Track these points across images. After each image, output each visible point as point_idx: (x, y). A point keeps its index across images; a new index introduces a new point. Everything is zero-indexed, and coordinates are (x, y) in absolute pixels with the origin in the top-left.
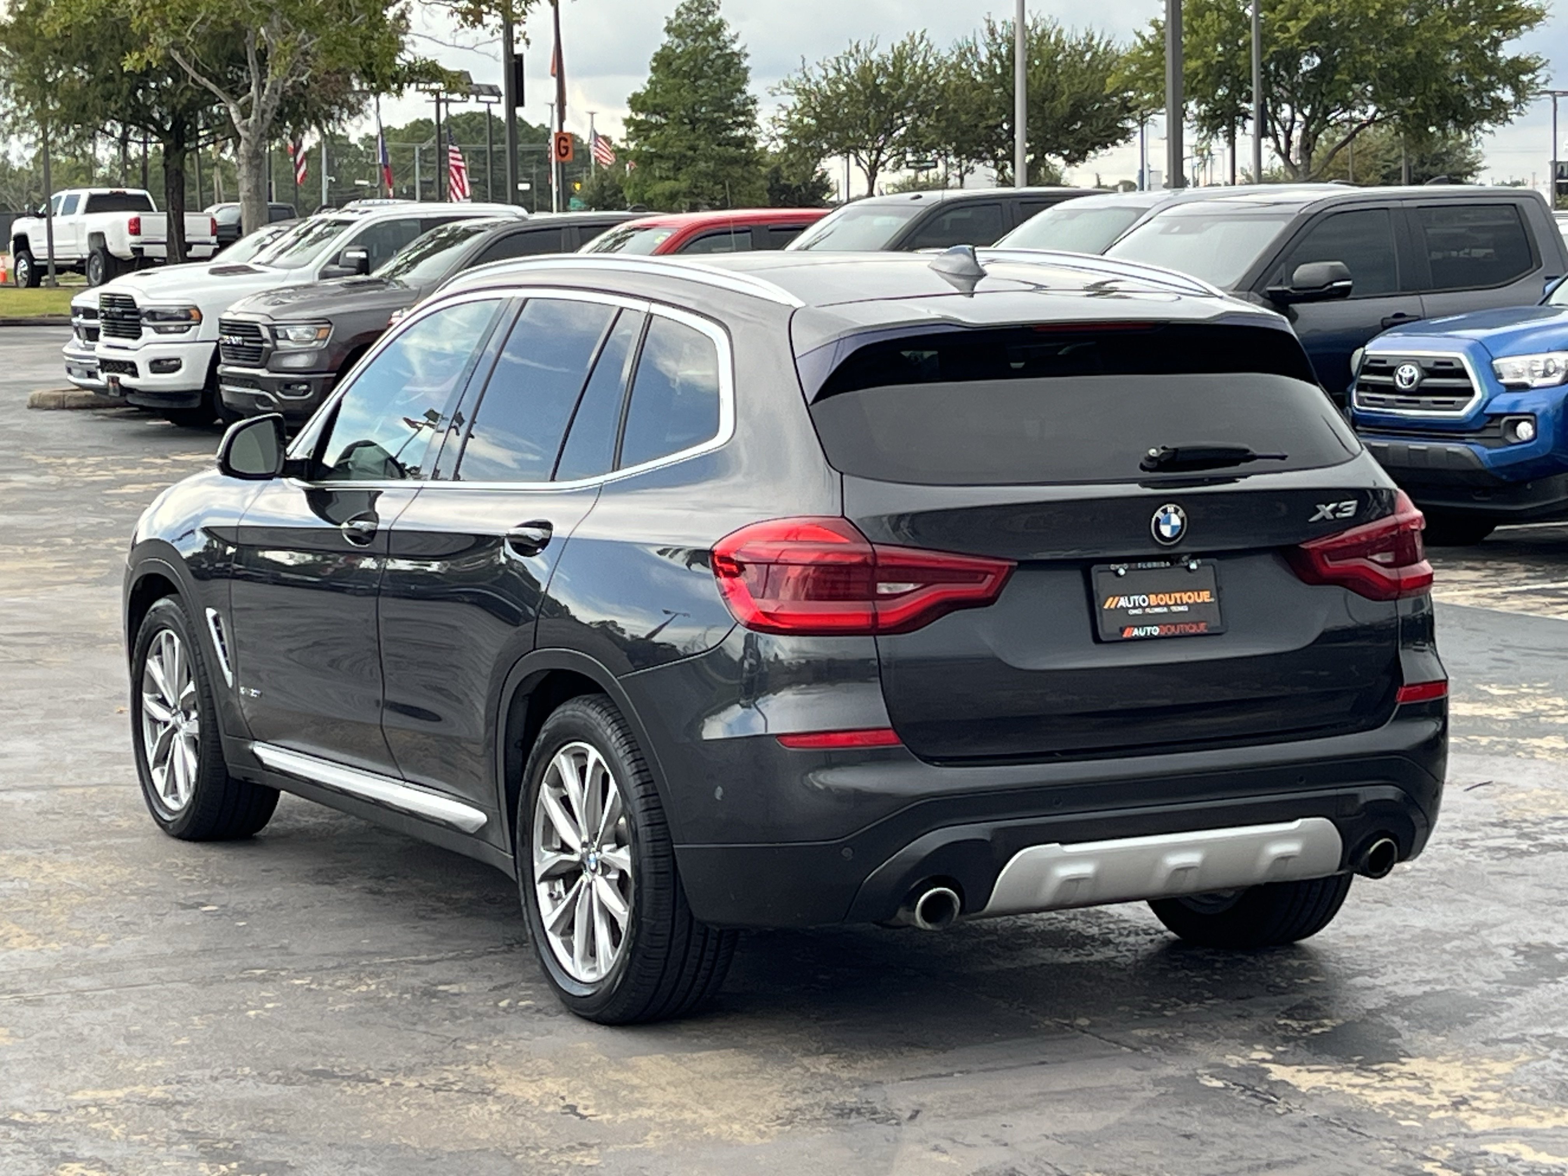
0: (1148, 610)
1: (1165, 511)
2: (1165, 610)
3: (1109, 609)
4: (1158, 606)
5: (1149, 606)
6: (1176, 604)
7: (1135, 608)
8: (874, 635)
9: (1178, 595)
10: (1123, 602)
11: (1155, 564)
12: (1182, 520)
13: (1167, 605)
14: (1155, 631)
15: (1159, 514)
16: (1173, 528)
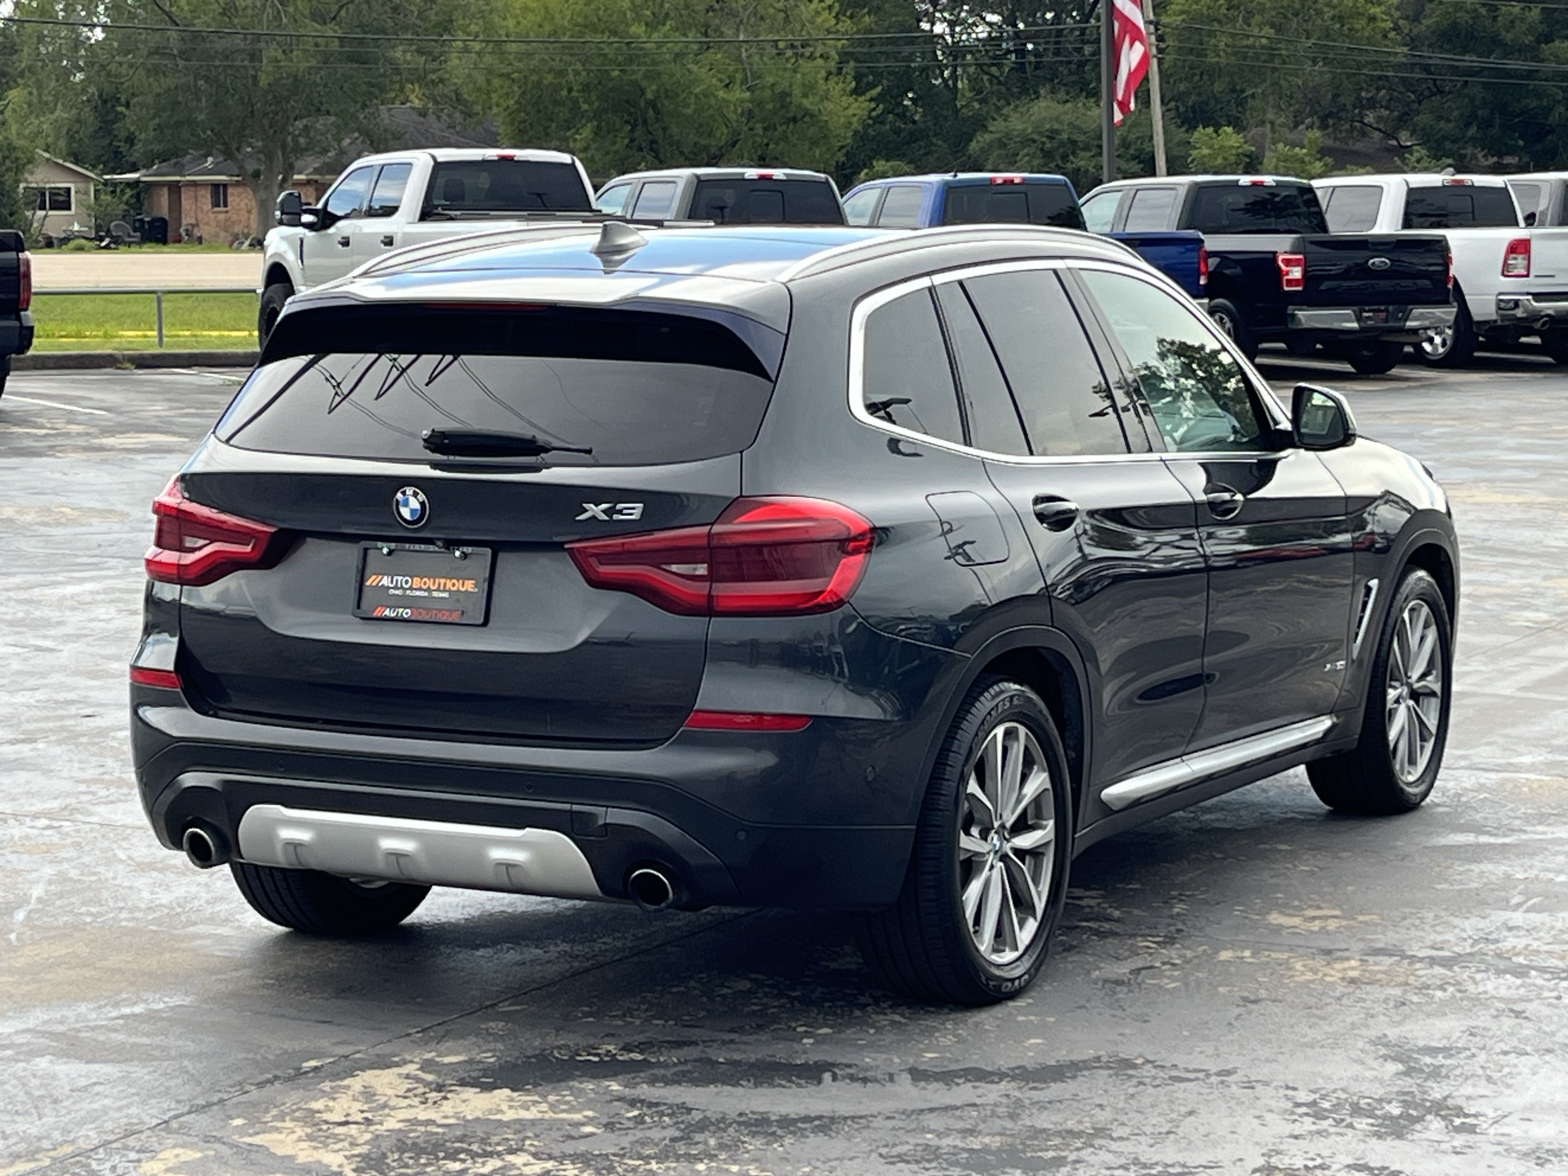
0: (408, 592)
1: (404, 493)
2: (426, 594)
3: (370, 586)
4: (420, 589)
5: (411, 588)
6: (438, 590)
7: (396, 588)
8: (182, 585)
9: (443, 581)
10: (386, 581)
11: (423, 547)
12: (422, 504)
13: (428, 590)
14: (406, 613)
15: (399, 496)
16: (413, 511)
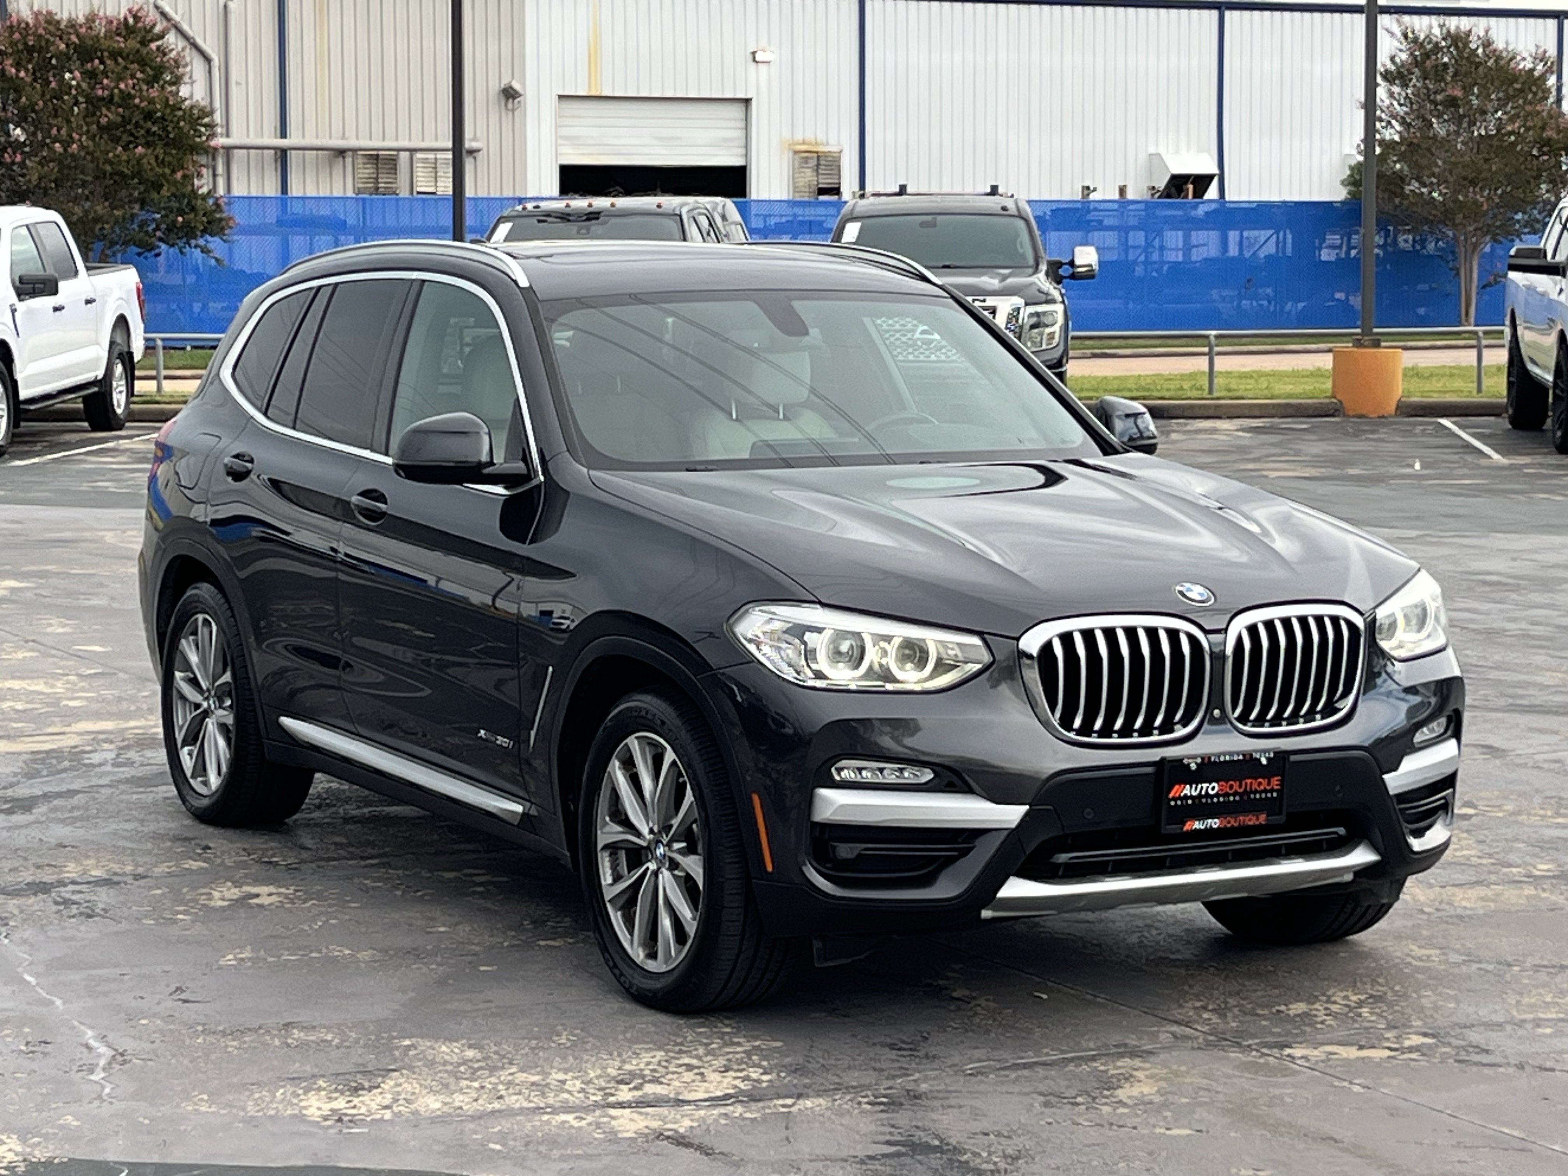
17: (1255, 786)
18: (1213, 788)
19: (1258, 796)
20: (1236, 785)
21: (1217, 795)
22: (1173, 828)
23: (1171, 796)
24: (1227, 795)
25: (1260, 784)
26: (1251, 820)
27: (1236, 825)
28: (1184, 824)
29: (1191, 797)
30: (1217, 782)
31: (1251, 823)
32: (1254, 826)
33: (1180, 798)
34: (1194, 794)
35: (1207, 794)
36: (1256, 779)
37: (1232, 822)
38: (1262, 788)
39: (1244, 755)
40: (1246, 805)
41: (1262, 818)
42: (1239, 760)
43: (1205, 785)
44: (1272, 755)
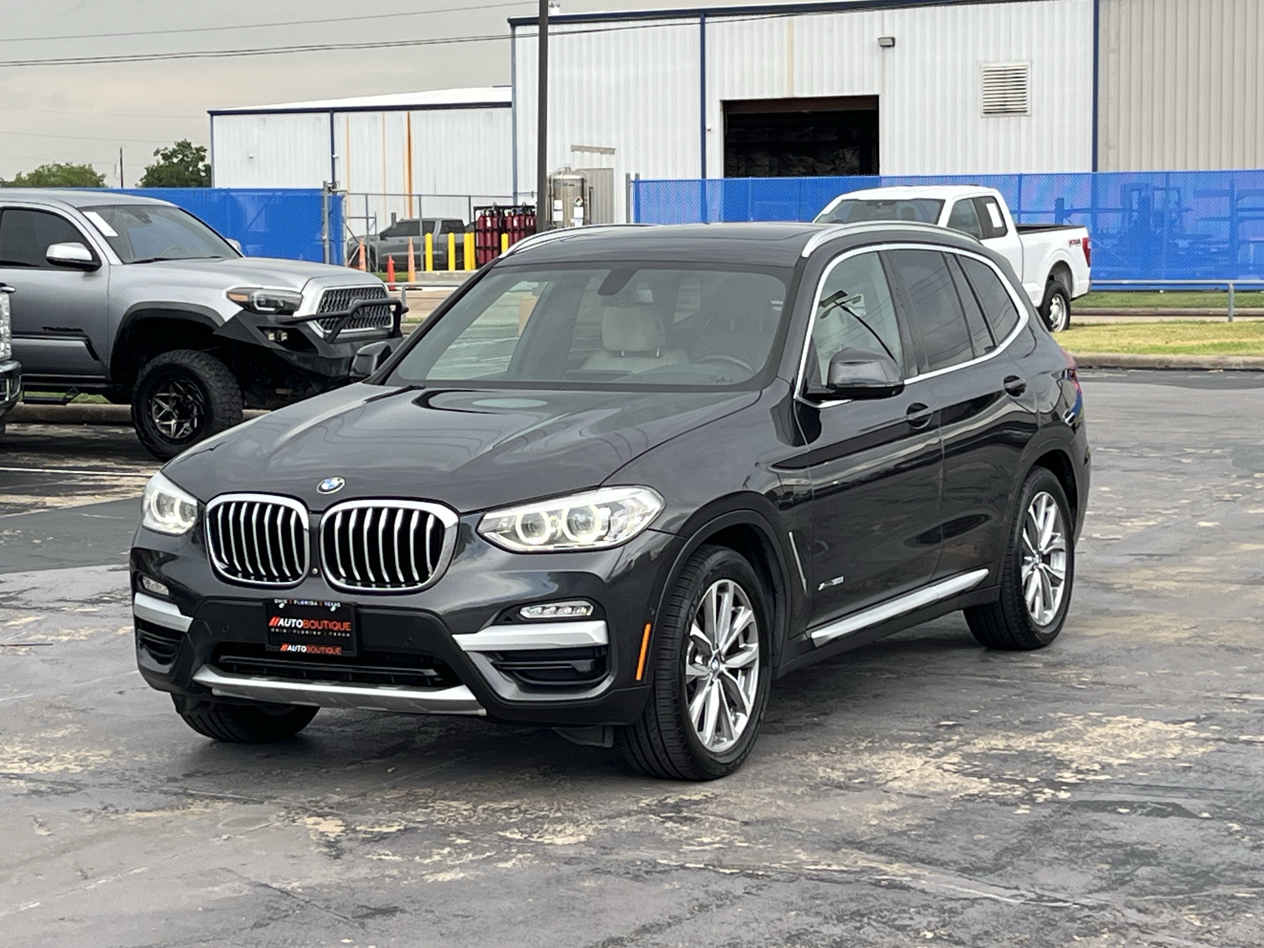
17: (331, 627)
18: (300, 623)
19: (335, 634)
20: (316, 623)
21: (302, 629)
22: (274, 648)
23: (271, 624)
24: (309, 629)
25: (335, 626)
26: (330, 651)
27: (318, 652)
28: (281, 646)
29: (285, 627)
30: (302, 619)
31: (331, 653)
32: (332, 656)
33: (277, 627)
34: (287, 625)
35: (296, 627)
36: (332, 621)
37: (316, 650)
38: (336, 629)
39: (318, 603)
40: (325, 639)
41: (338, 651)
42: (314, 606)
43: (294, 621)
44: (339, 605)
